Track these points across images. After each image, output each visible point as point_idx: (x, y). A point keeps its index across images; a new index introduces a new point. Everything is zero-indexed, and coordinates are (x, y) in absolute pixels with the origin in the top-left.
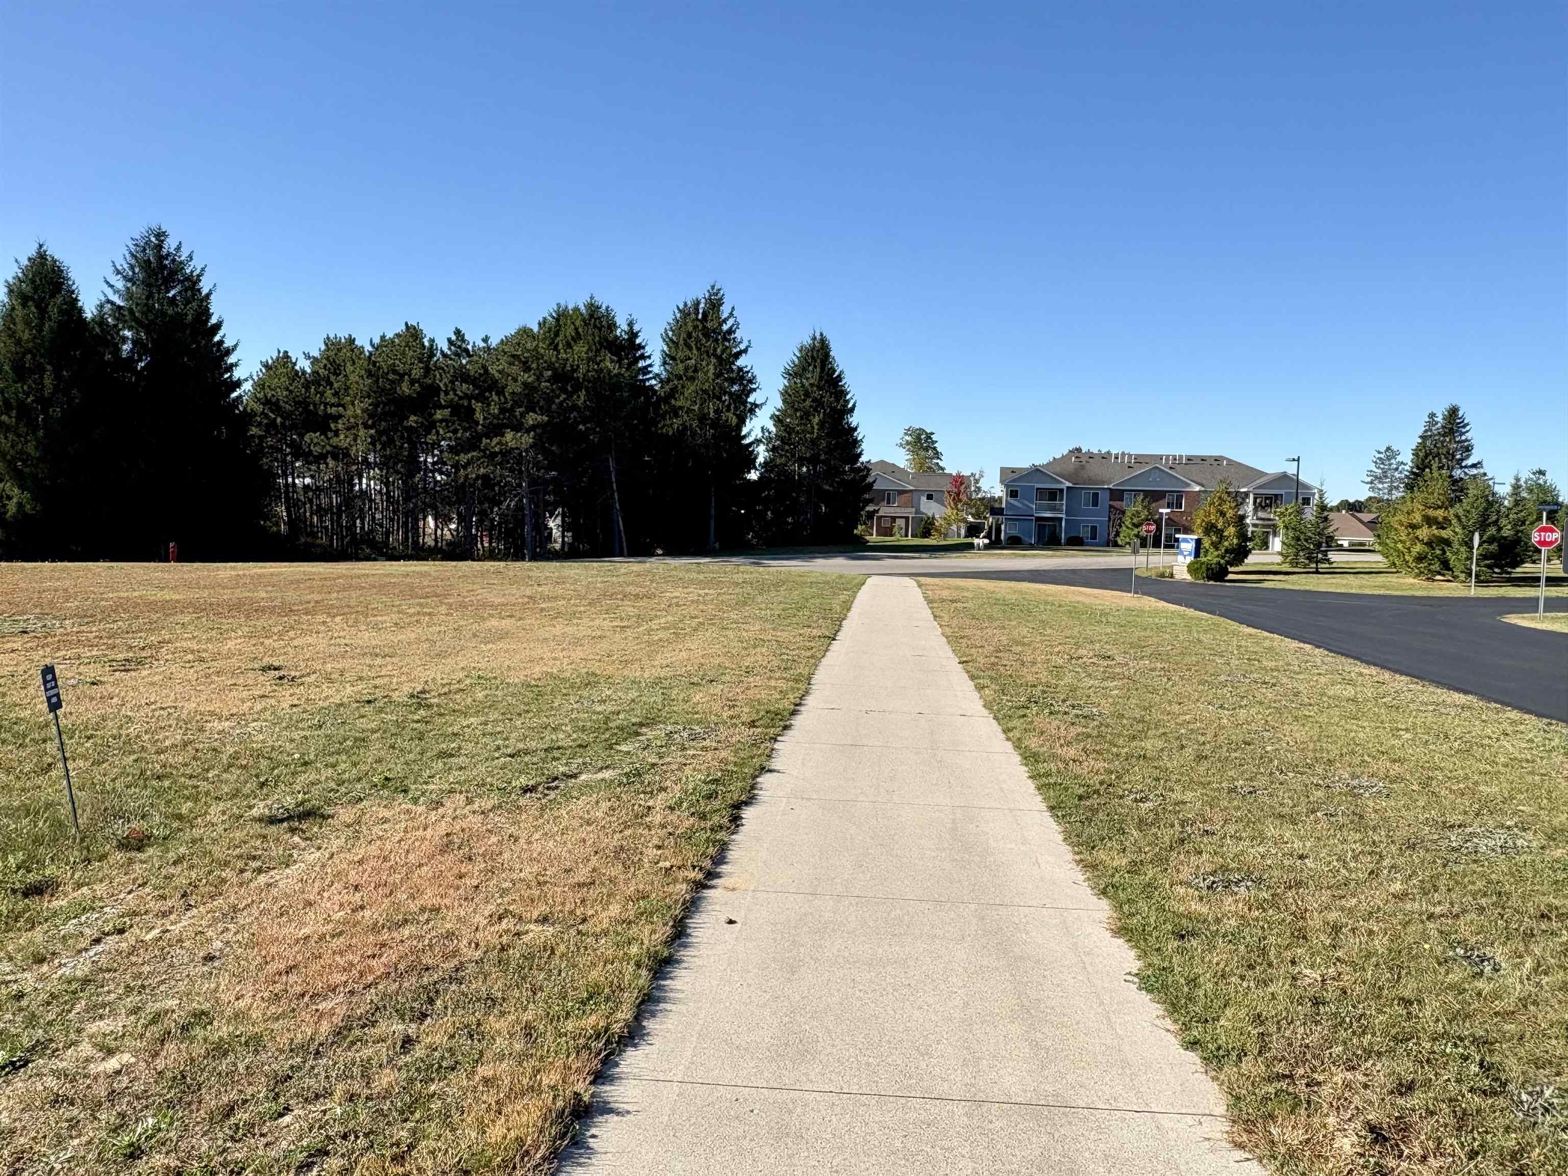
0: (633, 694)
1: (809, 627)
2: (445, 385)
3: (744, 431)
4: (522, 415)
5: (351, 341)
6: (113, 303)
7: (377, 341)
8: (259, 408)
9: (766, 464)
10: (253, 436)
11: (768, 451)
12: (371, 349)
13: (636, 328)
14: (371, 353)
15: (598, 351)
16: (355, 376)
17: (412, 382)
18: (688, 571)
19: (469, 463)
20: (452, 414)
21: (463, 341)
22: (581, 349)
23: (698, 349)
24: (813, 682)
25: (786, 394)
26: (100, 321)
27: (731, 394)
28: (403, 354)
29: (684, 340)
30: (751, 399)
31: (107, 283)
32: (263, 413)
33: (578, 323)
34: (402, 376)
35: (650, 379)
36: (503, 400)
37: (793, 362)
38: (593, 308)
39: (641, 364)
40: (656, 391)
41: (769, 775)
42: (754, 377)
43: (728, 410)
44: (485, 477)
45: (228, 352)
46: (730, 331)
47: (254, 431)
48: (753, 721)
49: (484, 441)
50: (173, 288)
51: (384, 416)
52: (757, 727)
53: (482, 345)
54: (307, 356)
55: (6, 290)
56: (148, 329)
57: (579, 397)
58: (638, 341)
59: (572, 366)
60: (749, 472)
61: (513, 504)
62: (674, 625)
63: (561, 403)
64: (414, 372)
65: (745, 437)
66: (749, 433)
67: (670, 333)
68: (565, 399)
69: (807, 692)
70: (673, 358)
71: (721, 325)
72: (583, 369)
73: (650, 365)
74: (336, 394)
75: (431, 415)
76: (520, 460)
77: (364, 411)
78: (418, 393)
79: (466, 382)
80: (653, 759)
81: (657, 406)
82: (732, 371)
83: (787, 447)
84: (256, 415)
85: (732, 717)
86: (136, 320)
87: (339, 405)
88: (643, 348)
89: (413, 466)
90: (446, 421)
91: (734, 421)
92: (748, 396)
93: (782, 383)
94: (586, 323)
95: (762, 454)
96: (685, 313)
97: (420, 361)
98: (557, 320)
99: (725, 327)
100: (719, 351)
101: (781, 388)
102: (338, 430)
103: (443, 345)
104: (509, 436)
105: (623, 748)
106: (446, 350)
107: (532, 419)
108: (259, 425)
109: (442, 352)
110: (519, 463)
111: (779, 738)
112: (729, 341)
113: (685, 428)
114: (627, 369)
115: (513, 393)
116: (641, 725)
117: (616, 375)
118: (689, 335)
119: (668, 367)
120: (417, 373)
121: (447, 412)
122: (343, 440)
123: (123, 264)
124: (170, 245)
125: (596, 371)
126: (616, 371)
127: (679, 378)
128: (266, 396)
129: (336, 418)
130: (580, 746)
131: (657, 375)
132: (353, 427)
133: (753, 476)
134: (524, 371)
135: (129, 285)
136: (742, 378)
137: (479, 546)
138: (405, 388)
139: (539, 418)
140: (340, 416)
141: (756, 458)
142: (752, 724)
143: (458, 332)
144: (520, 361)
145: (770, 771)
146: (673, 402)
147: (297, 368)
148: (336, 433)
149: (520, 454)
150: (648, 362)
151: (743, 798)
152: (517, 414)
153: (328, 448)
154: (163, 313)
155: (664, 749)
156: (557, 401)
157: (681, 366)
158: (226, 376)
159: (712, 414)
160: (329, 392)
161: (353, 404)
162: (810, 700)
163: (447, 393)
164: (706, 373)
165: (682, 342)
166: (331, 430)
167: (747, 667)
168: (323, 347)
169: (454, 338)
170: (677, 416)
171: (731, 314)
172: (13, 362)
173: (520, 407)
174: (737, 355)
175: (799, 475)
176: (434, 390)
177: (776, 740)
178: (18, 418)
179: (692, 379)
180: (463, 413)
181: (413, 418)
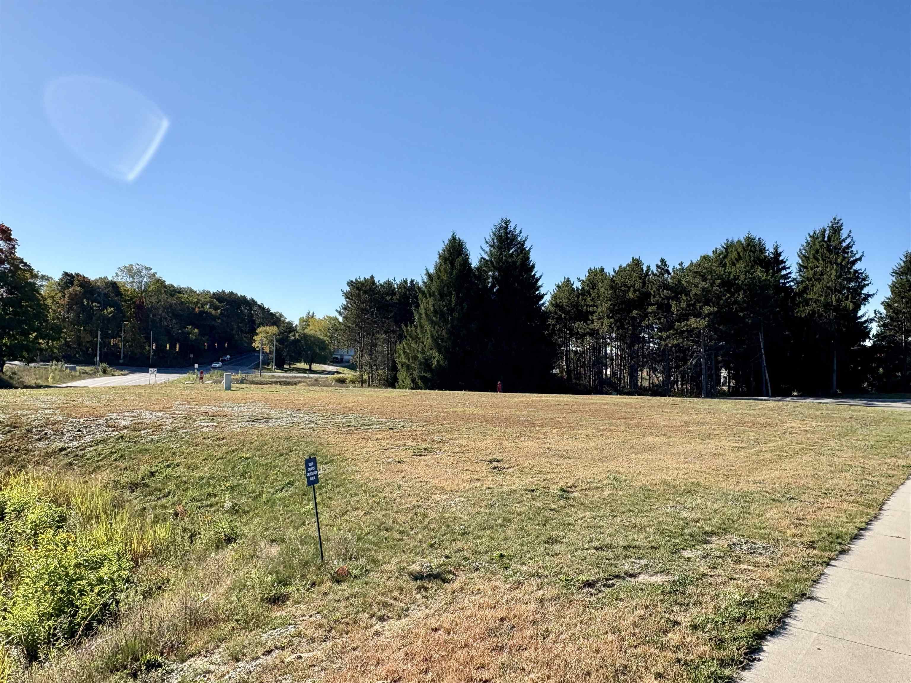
0: (718, 505)
1: (896, 457)
2: (654, 291)
3: (860, 313)
4: (701, 308)
5: (602, 270)
6: (484, 259)
7: (617, 269)
8: (553, 309)
9: (878, 335)
10: (549, 325)
11: (879, 326)
12: (613, 274)
13: (780, 250)
14: (613, 276)
15: (753, 266)
16: (603, 289)
17: (635, 291)
18: (811, 408)
19: (668, 337)
20: (658, 308)
21: (665, 265)
22: (740, 265)
23: (823, 260)
24: (885, 507)
25: (894, 288)
26: (479, 269)
27: (849, 289)
28: (630, 275)
29: (814, 255)
30: (865, 291)
31: (482, 248)
32: (555, 311)
33: (739, 250)
34: (629, 288)
35: (790, 281)
36: (689, 299)
37: (900, 265)
38: (750, 240)
39: (783, 272)
40: (793, 289)
41: (808, 602)
42: (867, 276)
43: (847, 299)
44: (678, 345)
45: (538, 280)
46: (848, 247)
47: (550, 321)
48: (813, 542)
49: (677, 324)
50: (512, 248)
51: (618, 312)
52: (814, 548)
53: (679, 267)
54: (579, 280)
55: (438, 256)
56: (499, 269)
57: (739, 295)
58: (781, 258)
59: (735, 276)
60: (864, 341)
61: (694, 362)
62: (780, 449)
63: (727, 299)
64: (636, 285)
65: (861, 317)
66: (864, 315)
67: (803, 252)
68: (729, 297)
69: (876, 517)
70: (805, 267)
71: (841, 243)
72: (742, 278)
73: (790, 273)
74: (592, 300)
75: (645, 309)
76: (699, 335)
77: (607, 309)
78: (638, 297)
79: (667, 289)
80: (704, 569)
81: (794, 298)
82: (850, 273)
83: (895, 324)
84: (551, 313)
85: (794, 536)
86: (494, 267)
87: (594, 306)
88: (785, 262)
89: (636, 339)
90: (654, 313)
91: (851, 306)
92: (862, 289)
93: (891, 280)
94: (745, 250)
95: (874, 328)
96: (814, 237)
97: (640, 278)
98: (726, 249)
99: (844, 245)
100: (839, 260)
101: (890, 283)
102: (593, 320)
103: (654, 269)
104: (692, 320)
105: (687, 554)
106: (655, 272)
107: (706, 309)
108: (553, 318)
109: (652, 272)
110: (698, 337)
111: (833, 563)
112: (847, 253)
113: (814, 312)
114: (772, 276)
115: (696, 294)
116: (713, 533)
117: (766, 280)
118: (817, 251)
119: (802, 273)
120: (638, 285)
121: (655, 307)
122: (595, 326)
123: (489, 239)
124: (511, 226)
125: (751, 278)
126: (764, 278)
127: (809, 279)
128: (556, 303)
129: (592, 313)
130: (652, 547)
131: (794, 279)
132: (602, 318)
133: (868, 343)
134: (703, 281)
135: (492, 249)
136: (858, 277)
137: (675, 387)
138: (631, 295)
139: (711, 309)
140: (595, 312)
141: (870, 331)
142: (811, 545)
143: (662, 261)
144: (700, 275)
145: (811, 598)
146: (805, 295)
147: (574, 286)
148: (592, 323)
149: (700, 332)
150: (788, 271)
151: (770, 627)
152: (698, 307)
153: (588, 330)
154: (506, 261)
155: (720, 560)
156: (724, 298)
157: (811, 272)
158: (537, 293)
159: (834, 303)
160: (589, 299)
161: (602, 305)
162: (876, 526)
163: (654, 296)
164: (830, 276)
165: (811, 257)
166: (589, 320)
167: (828, 489)
168: (587, 275)
169: (660, 264)
170: (808, 305)
171: (849, 236)
172: (439, 290)
173: (700, 303)
174: (854, 262)
175: (906, 342)
176: (647, 295)
177: (828, 564)
178: (440, 319)
179: (819, 280)
180: (663, 307)
181: (635, 312)
